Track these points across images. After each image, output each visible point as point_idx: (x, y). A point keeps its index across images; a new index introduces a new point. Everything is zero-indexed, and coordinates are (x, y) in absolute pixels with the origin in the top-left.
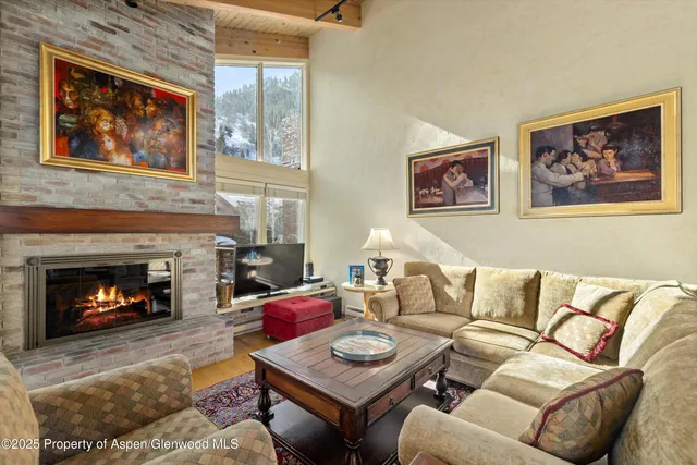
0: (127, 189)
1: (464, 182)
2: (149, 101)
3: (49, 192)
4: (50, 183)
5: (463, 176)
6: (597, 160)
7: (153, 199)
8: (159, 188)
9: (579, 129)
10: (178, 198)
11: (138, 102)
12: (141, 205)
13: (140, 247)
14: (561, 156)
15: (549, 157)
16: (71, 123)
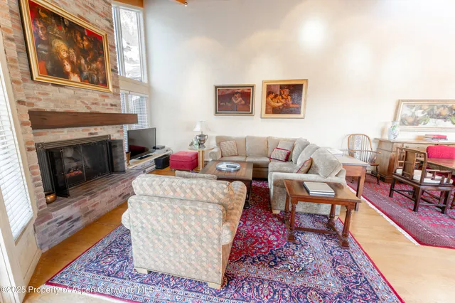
0: (80, 98)
1: (241, 101)
2: (84, 38)
3: (40, 100)
4: (39, 93)
5: (240, 99)
6: (286, 99)
7: (93, 104)
8: (95, 97)
9: (282, 87)
10: (105, 103)
11: (79, 38)
12: (88, 108)
13: (91, 134)
14: (276, 96)
15: (272, 96)
16: (45, 51)
